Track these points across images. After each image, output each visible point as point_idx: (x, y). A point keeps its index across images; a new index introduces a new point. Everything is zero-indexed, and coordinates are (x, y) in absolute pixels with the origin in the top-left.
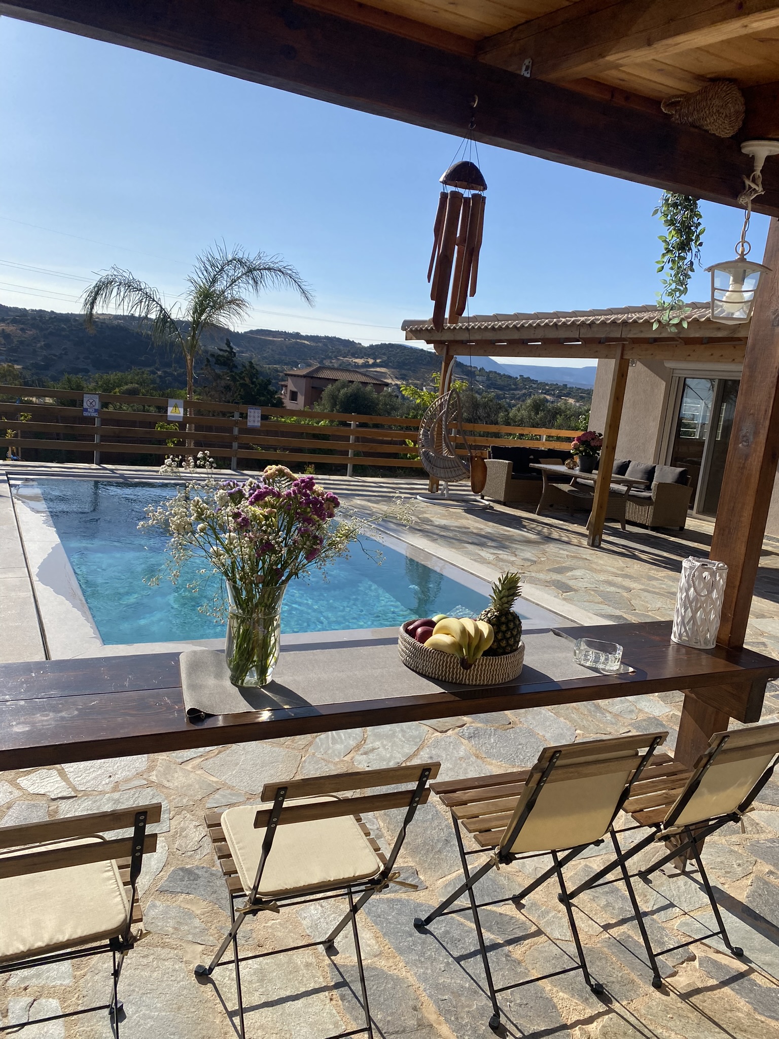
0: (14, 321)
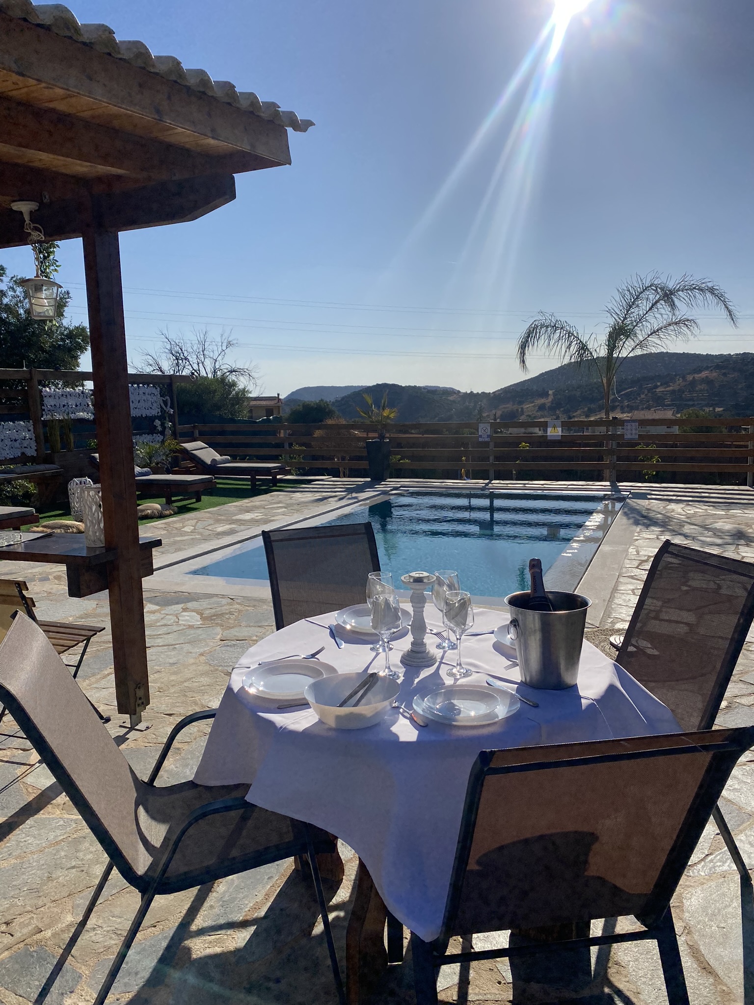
0: (717, 368)
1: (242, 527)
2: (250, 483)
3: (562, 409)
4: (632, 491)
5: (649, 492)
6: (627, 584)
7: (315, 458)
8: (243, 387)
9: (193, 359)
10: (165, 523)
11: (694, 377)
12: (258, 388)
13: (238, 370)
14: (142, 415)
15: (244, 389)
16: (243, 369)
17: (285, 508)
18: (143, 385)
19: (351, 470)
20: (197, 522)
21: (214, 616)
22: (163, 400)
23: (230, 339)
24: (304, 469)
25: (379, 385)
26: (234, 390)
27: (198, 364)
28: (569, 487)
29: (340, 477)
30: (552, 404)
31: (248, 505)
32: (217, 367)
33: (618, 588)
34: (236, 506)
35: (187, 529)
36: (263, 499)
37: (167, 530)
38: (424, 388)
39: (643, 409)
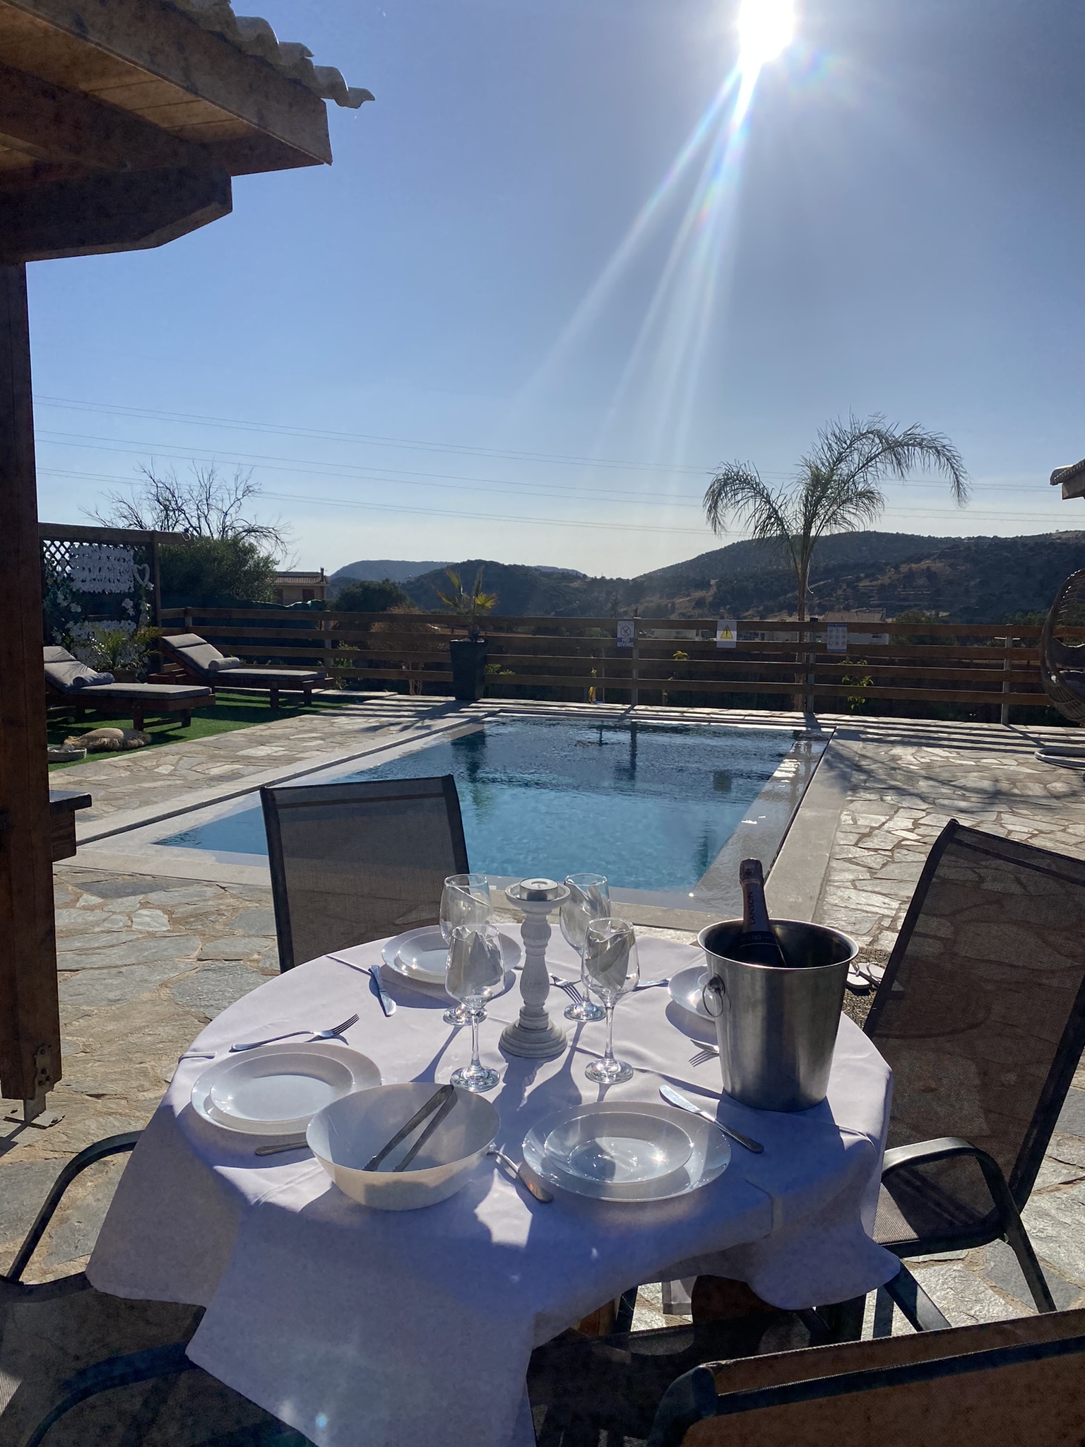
0: (942, 556)
1: (251, 768)
2: (269, 699)
3: (728, 607)
4: (838, 727)
5: (862, 729)
6: (844, 871)
7: (371, 664)
8: (266, 555)
9: (190, 509)
10: (129, 760)
11: (910, 569)
12: (289, 557)
13: (260, 530)
14: (103, 591)
15: (268, 558)
16: (266, 528)
17: (322, 739)
18: (108, 545)
19: (425, 684)
20: (180, 759)
21: (191, 916)
22: (138, 568)
23: (249, 483)
24: (355, 680)
25: (471, 561)
26: (253, 557)
27: (199, 519)
28: (747, 718)
29: (409, 695)
30: (714, 598)
31: (263, 733)
32: (228, 524)
33: (832, 878)
34: (245, 734)
35: (163, 770)
36: (288, 724)
37: (131, 771)
38: (537, 569)
39: (839, 610)
